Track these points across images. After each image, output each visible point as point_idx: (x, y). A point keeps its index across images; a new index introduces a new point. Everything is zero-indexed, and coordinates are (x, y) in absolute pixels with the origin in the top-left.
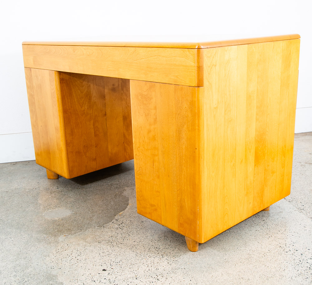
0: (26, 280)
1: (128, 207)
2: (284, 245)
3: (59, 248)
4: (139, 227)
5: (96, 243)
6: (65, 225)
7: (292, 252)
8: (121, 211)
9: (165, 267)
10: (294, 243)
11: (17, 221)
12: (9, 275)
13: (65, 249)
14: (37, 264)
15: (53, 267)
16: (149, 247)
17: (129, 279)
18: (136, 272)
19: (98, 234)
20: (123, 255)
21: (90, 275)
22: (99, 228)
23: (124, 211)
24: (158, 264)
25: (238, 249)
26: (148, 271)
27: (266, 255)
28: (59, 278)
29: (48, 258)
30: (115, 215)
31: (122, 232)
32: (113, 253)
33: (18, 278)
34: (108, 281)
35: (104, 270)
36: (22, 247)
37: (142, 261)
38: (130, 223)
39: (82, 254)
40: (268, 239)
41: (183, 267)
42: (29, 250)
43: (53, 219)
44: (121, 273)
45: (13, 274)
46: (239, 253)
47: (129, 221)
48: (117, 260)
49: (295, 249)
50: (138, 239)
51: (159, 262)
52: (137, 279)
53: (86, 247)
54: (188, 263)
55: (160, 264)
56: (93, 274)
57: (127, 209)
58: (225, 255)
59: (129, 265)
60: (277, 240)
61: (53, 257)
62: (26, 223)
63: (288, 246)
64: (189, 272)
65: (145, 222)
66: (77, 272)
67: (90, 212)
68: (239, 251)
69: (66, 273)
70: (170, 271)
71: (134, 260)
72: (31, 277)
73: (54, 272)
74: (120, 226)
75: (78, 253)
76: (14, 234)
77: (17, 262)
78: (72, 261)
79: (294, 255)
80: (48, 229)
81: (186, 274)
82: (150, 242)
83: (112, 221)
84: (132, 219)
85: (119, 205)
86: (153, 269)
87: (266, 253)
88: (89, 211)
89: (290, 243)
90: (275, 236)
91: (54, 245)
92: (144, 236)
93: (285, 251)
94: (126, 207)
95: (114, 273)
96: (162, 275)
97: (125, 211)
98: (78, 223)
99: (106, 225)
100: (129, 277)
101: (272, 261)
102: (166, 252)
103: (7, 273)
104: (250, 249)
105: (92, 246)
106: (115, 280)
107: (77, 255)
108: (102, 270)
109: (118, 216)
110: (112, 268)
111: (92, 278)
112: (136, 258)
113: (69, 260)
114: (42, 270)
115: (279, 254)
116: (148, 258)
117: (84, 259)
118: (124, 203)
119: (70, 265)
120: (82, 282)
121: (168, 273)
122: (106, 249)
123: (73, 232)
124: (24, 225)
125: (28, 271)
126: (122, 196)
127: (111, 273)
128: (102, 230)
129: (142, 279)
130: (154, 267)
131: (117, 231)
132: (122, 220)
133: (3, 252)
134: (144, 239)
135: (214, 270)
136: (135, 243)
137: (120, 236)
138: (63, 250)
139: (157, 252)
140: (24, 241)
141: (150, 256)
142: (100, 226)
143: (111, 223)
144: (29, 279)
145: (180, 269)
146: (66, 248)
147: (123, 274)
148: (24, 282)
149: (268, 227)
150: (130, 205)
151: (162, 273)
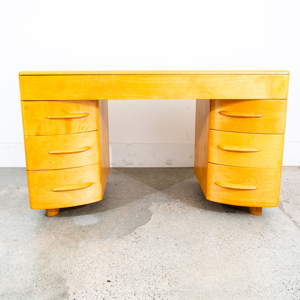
0: (40, 279)
1: (150, 222)
2: (288, 282)
3: (77, 253)
4: (153, 243)
5: (110, 253)
6: (89, 232)
7: (294, 291)
8: (142, 225)
9: (164, 287)
10: (298, 281)
11: (50, 222)
12: (27, 272)
13: (81, 255)
14: (54, 265)
15: (65, 271)
16: (156, 265)
17: (128, 294)
18: (136, 289)
19: (115, 245)
20: (130, 269)
21: (95, 284)
22: (117, 239)
23: (144, 226)
24: (160, 283)
25: (240, 279)
26: (148, 289)
27: (266, 290)
28: (67, 283)
29: (64, 262)
30: (135, 229)
31: (136, 246)
32: (122, 266)
33: (34, 276)
34: (109, 293)
35: (109, 281)
36: (47, 247)
37: (146, 278)
38: (146, 237)
39: (94, 262)
40: (273, 273)
41: (181, 290)
42: (51, 251)
43: (81, 225)
44: (123, 287)
45: (31, 272)
46: (240, 284)
47: (146, 236)
48: (123, 272)
49: (297, 288)
50: (149, 255)
51: (161, 281)
52: (135, 295)
53: (100, 256)
54: (188, 287)
55: (161, 284)
56: (98, 284)
57: (148, 223)
58: (225, 284)
59: (132, 280)
60: (282, 276)
61: (69, 261)
62: (57, 225)
63: (291, 283)
64: (186, 296)
65: (160, 239)
66: (84, 279)
67: (114, 223)
68: (240, 282)
69: (74, 279)
70: (168, 293)
71: (138, 275)
72: (44, 278)
73: (65, 276)
74: (137, 239)
75: (92, 261)
76: (44, 234)
77: (38, 261)
78: (83, 267)
79: (295, 294)
80: (73, 234)
81: (182, 298)
82: (159, 259)
83: (131, 234)
84: (149, 235)
85: (142, 219)
86: (153, 287)
87: (267, 288)
88: (114, 221)
89: (294, 281)
90: (281, 271)
91: (74, 250)
92: (155, 253)
93: (287, 289)
94: (148, 222)
95: (116, 285)
96: (159, 295)
97: (146, 225)
98: (101, 232)
99: (124, 237)
100: (128, 292)
101: (270, 298)
102: (170, 272)
103: (27, 270)
104: (252, 281)
105: (105, 256)
106: (116, 293)
107: (90, 262)
108: (107, 281)
109: (138, 229)
110: (116, 280)
111: (95, 287)
112: (141, 273)
113: (81, 266)
114: (56, 272)
115: (280, 291)
116: (152, 275)
117: (94, 268)
118: (147, 217)
119: (81, 271)
120: (86, 289)
121: (165, 294)
122: (117, 260)
123: (93, 240)
124: (55, 226)
125: (44, 271)
126: (148, 210)
127: (113, 285)
128: (119, 241)
129: (139, 296)
130: (154, 286)
131: (133, 244)
132: (140, 234)
133: (30, 250)
134: (154, 256)
135: (210, 298)
136: (145, 259)
137: (133, 249)
138: (79, 256)
139: (162, 271)
140: (50, 242)
141: (154, 274)
142: (118, 237)
143: (129, 235)
144: (43, 278)
145: (178, 292)
146: (83, 254)
147: (124, 287)
148: (37, 280)
149: (277, 261)
150: (152, 220)
151: (160, 293)
